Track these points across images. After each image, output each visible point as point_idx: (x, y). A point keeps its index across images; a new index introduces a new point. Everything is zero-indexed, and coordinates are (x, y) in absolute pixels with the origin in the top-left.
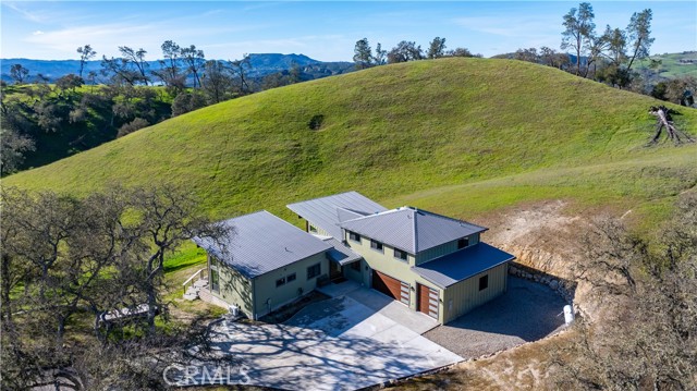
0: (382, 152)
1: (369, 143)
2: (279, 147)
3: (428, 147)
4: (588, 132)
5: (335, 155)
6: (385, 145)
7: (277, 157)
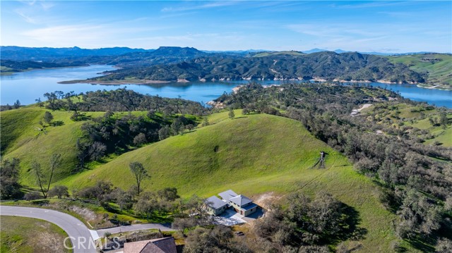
0: (238, 163)
1: (234, 159)
2: (205, 159)
3: (252, 161)
4: (299, 160)
5: (223, 163)
6: (239, 160)
7: (205, 164)
